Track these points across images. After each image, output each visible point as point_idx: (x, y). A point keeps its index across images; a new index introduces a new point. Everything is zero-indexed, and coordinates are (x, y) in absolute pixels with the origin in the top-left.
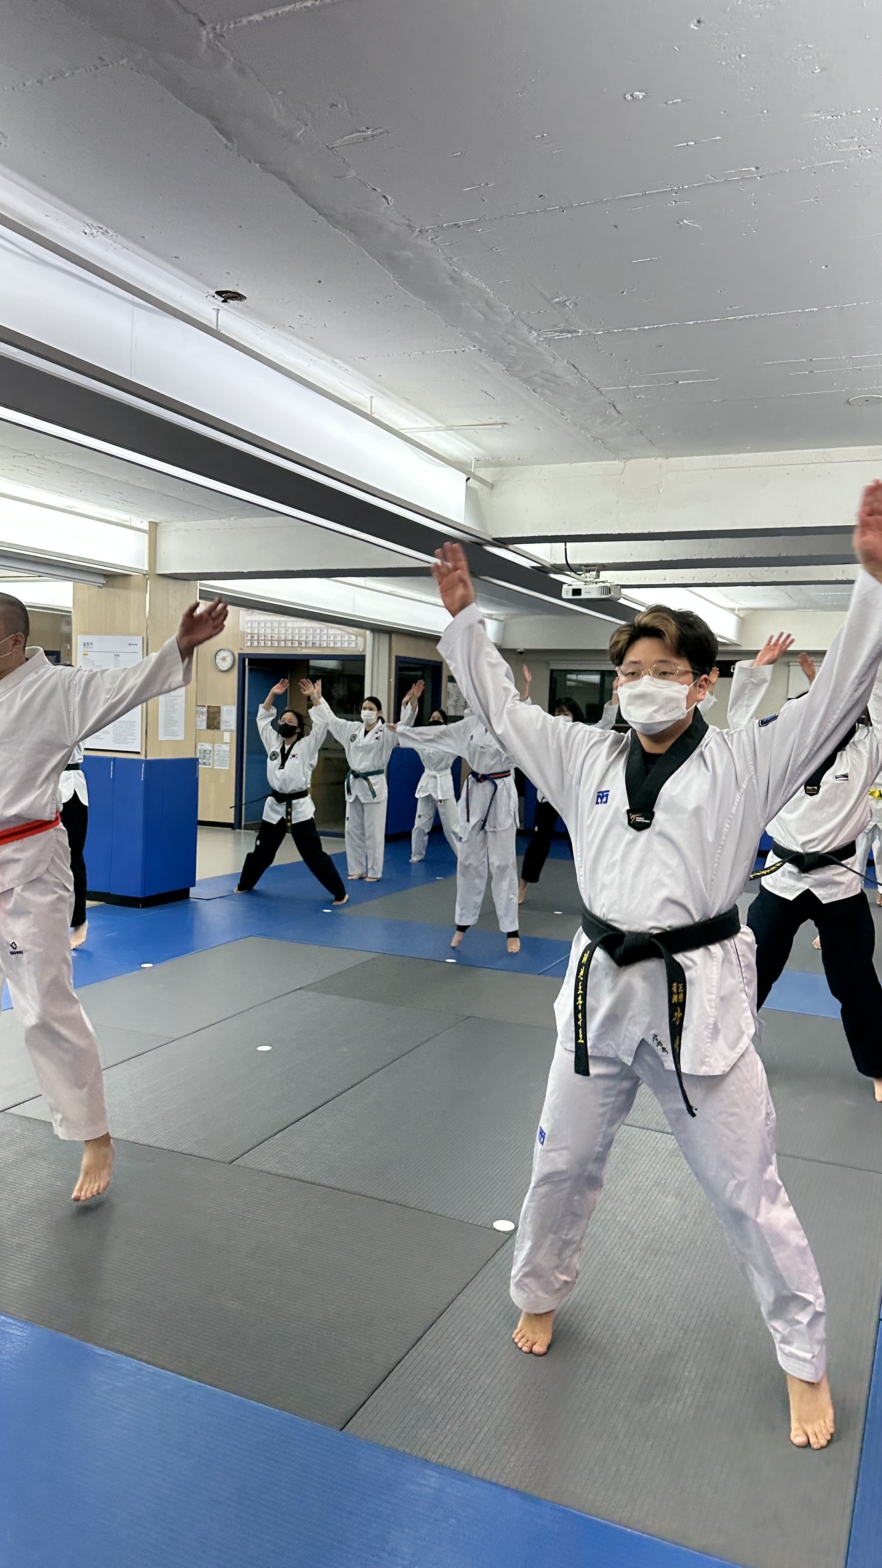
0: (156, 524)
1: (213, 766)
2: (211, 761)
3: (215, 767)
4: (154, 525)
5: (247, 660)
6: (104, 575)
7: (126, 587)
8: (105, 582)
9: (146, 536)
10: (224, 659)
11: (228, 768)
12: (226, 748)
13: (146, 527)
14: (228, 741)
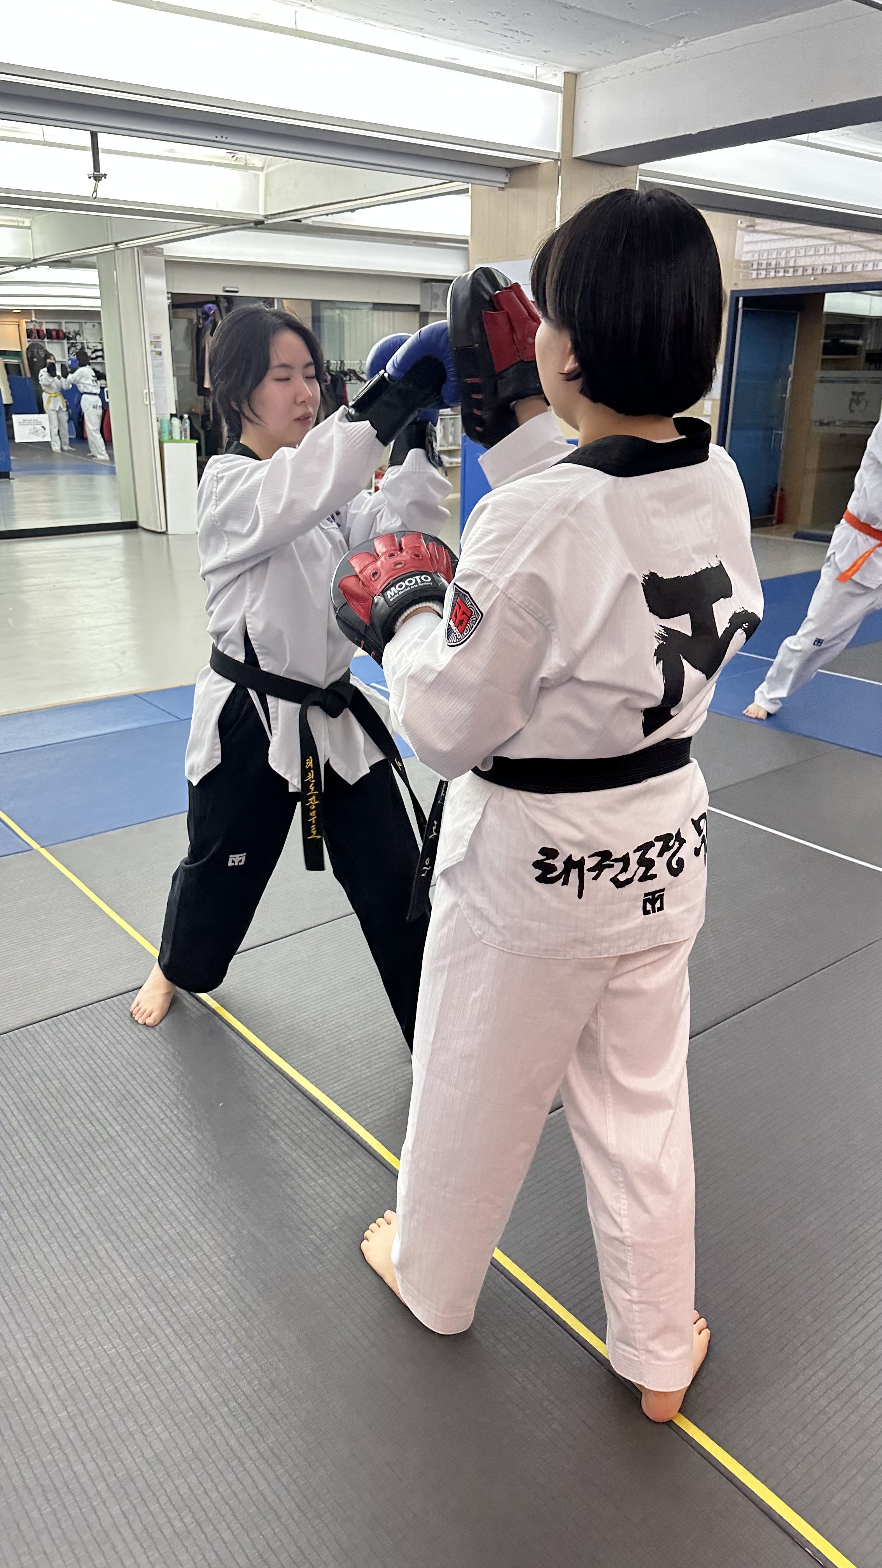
0: (576, 75)
4: (572, 78)
5: (741, 299)
6: (507, 169)
7: (533, 184)
8: (507, 181)
9: (560, 96)
13: (559, 81)
14: (709, 413)
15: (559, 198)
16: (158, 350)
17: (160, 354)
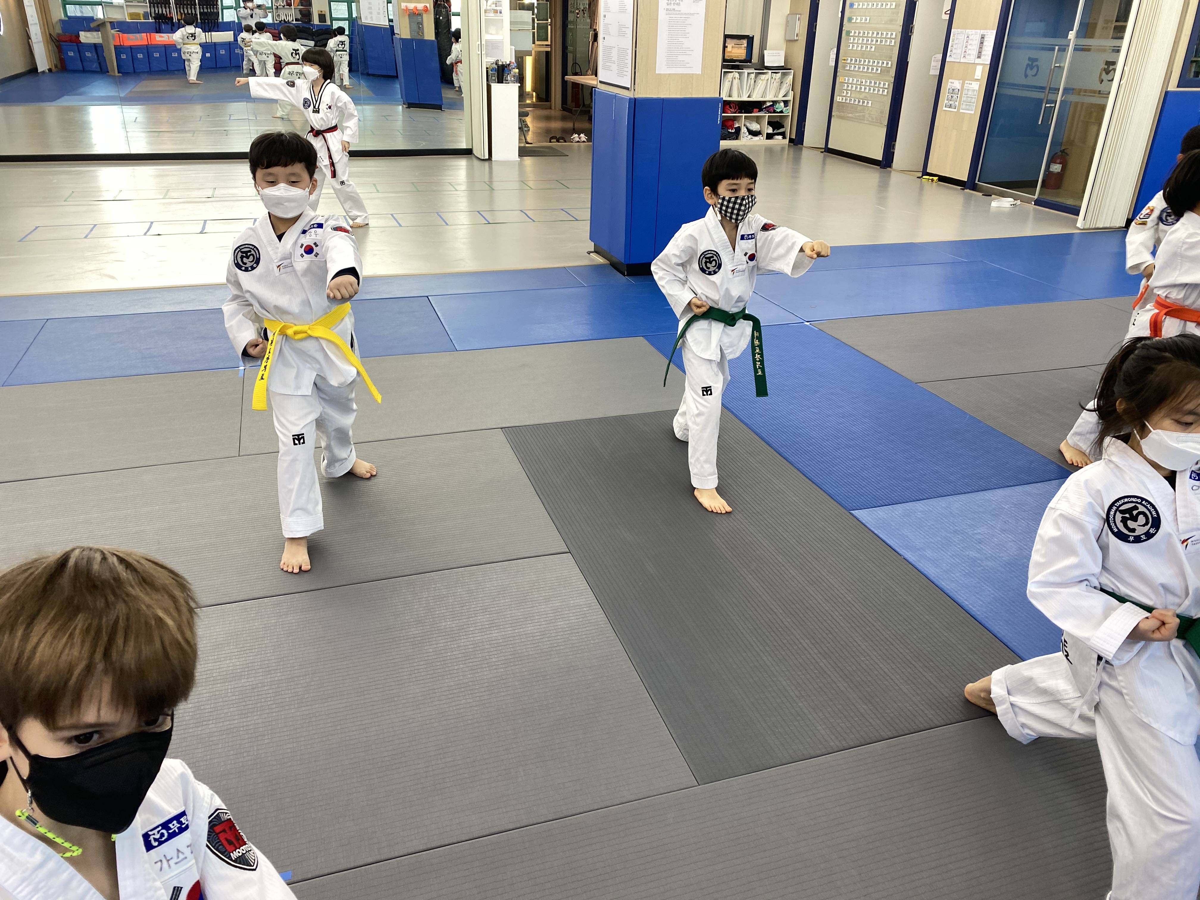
1: (959, 110)
2: (957, 103)
3: (961, 111)
11: (973, 112)
12: (975, 86)
14: (979, 78)
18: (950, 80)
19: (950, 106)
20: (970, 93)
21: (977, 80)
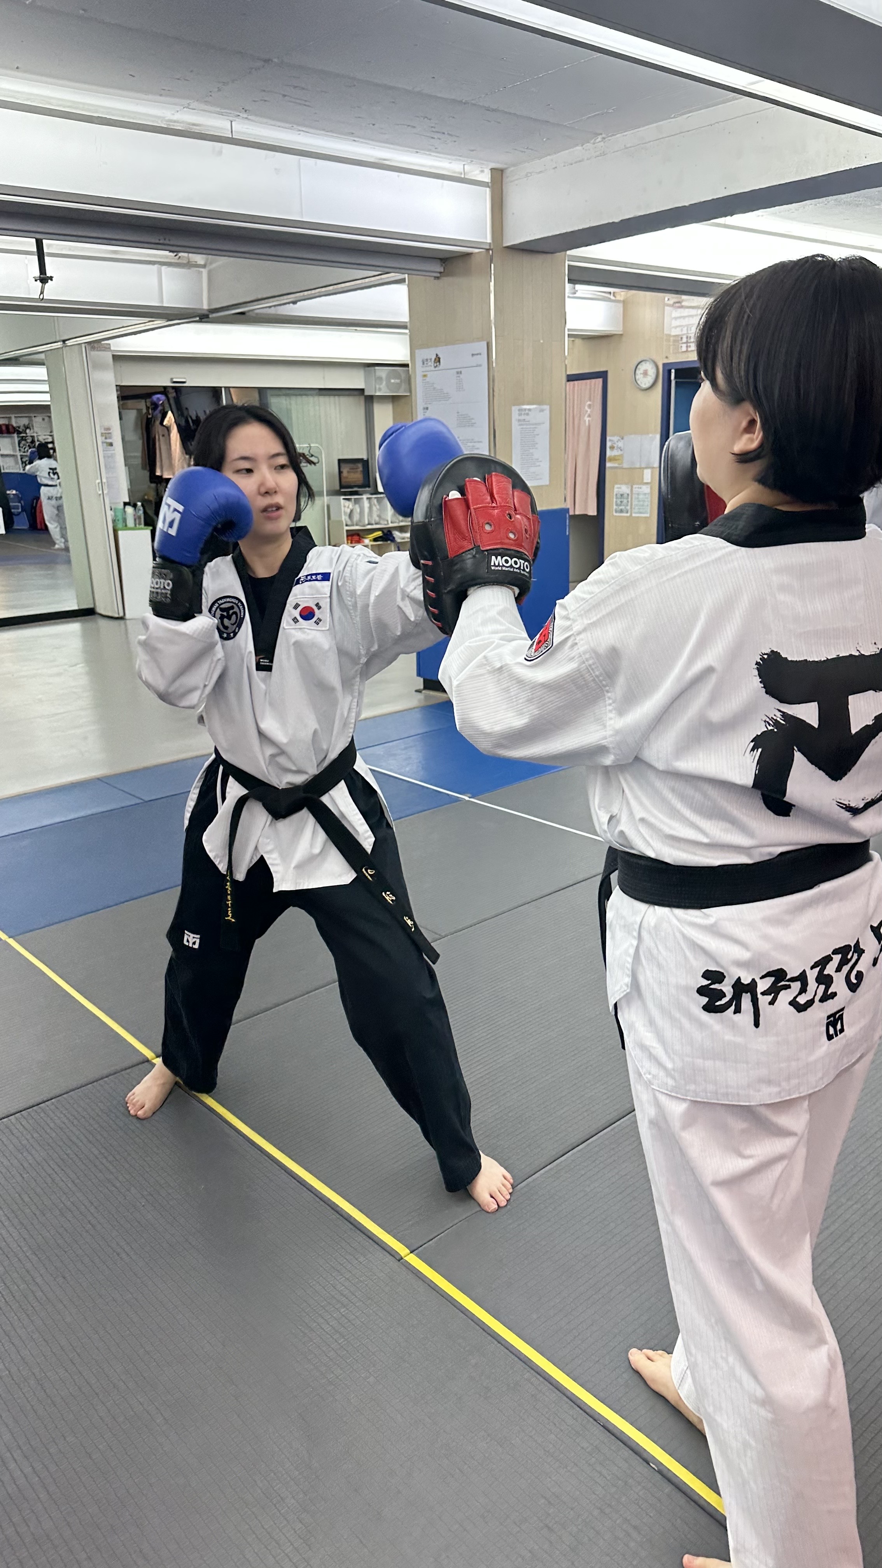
0: (502, 171)
1: (631, 513)
2: (629, 508)
3: (634, 515)
4: (498, 175)
5: (673, 371)
6: (441, 259)
7: (466, 273)
8: (441, 270)
9: (488, 190)
10: (645, 373)
11: (648, 515)
12: (646, 489)
13: (486, 177)
14: (649, 481)
15: (492, 284)
16: (109, 441)
17: (111, 444)
18: (616, 486)
19: (621, 511)
20: (641, 497)
21: (647, 483)
